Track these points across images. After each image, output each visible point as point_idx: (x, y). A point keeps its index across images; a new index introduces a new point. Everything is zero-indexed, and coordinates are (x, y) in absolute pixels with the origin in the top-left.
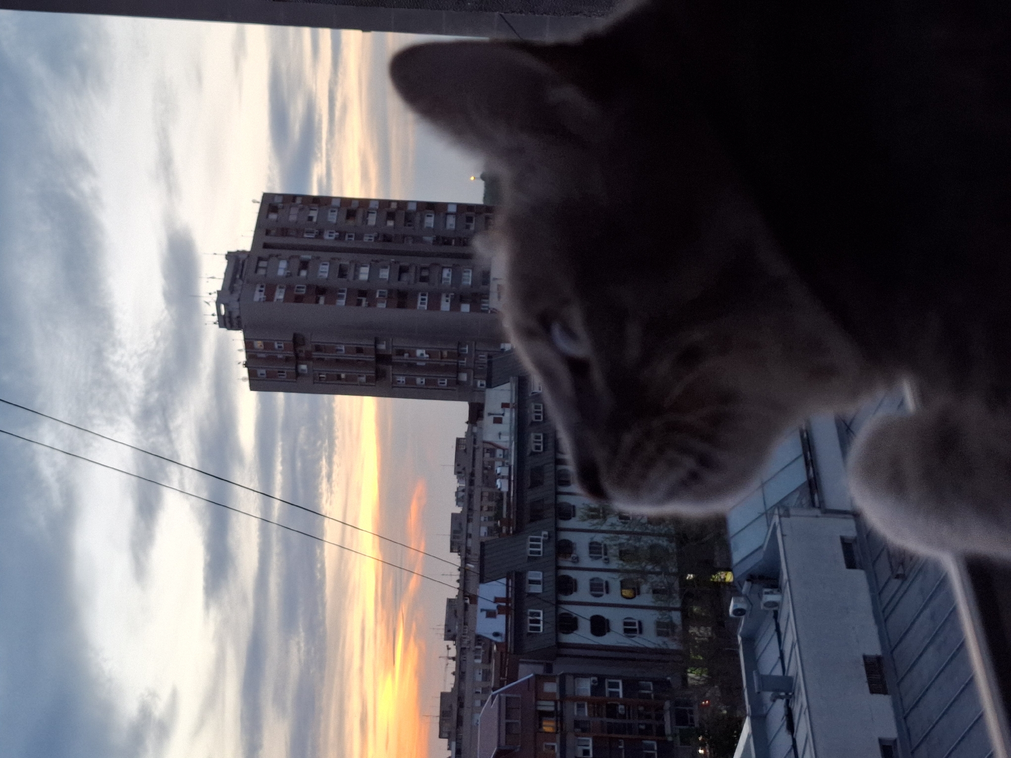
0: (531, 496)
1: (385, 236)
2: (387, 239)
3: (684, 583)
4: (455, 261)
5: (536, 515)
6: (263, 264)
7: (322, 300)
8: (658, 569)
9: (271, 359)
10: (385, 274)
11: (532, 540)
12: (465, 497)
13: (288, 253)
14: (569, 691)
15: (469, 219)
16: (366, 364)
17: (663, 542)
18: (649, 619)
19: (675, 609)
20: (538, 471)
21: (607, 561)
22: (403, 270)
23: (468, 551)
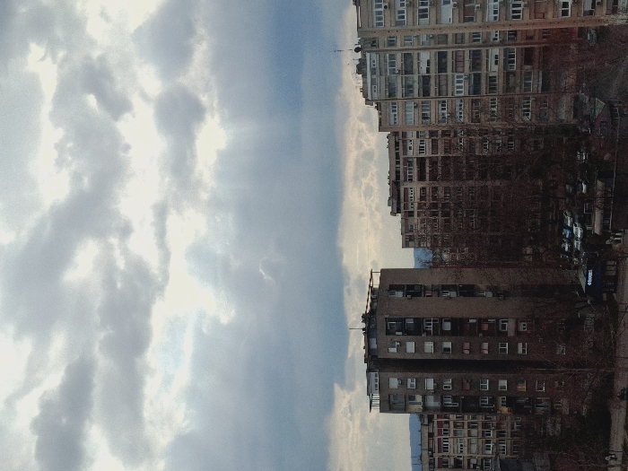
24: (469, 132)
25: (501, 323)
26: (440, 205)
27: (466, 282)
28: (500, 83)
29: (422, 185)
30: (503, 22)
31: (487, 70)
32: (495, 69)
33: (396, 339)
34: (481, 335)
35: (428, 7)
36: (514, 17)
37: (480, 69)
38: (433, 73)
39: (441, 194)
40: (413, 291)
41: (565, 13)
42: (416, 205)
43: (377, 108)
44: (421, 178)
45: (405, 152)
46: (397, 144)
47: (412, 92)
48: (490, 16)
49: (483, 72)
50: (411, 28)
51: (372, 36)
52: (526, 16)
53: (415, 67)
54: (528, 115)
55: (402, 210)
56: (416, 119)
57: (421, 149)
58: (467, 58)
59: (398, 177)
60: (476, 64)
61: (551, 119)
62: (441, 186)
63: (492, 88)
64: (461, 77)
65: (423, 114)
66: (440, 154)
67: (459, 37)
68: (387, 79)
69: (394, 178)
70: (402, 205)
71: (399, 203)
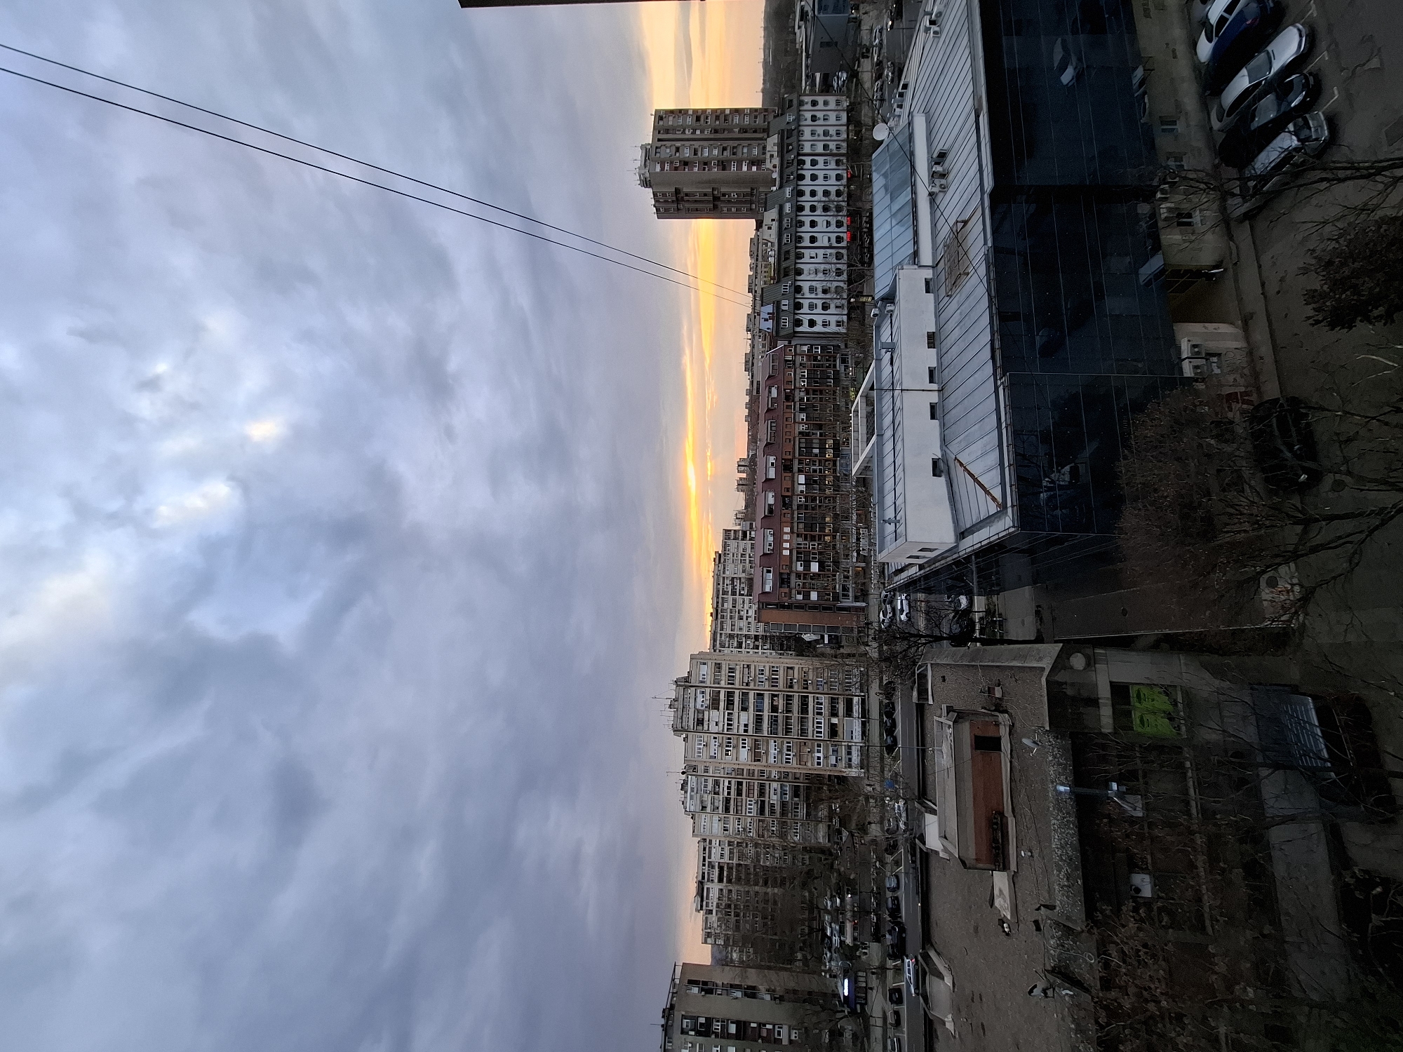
0: (784, 265)
1: (715, 130)
2: (716, 131)
3: (849, 302)
4: (749, 142)
5: (786, 275)
6: (658, 150)
7: (687, 170)
8: (838, 297)
9: (666, 202)
10: (716, 152)
11: (784, 286)
12: (754, 268)
13: (668, 144)
14: (798, 351)
15: (756, 117)
16: (709, 202)
17: (842, 284)
18: (833, 319)
19: (845, 315)
20: (788, 252)
21: (816, 294)
22: (724, 149)
23: (756, 292)
24: (756, 845)
25: (777, 1029)
26: (733, 906)
27: (750, 984)
28: (778, 808)
29: (721, 886)
30: (780, 765)
31: (769, 798)
32: (775, 799)
33: (690, 1039)
34: (760, 1041)
35: (731, 749)
36: (786, 762)
37: (764, 797)
38: (733, 796)
39: (734, 896)
40: (707, 988)
41: (819, 764)
42: (715, 904)
43: (692, 818)
44: (720, 880)
45: (710, 857)
46: (704, 849)
47: (718, 808)
48: (771, 760)
49: (767, 799)
50: (719, 761)
51: (694, 764)
52: (794, 762)
53: (721, 790)
54: (797, 836)
55: (704, 907)
56: (720, 829)
57: (722, 855)
58: (756, 787)
59: (703, 878)
60: (762, 793)
61: (813, 841)
62: (734, 888)
63: (772, 812)
64: (751, 801)
65: (724, 827)
66: (735, 861)
67: (751, 772)
68: (702, 797)
69: (700, 878)
70: (704, 903)
71: (702, 901)
